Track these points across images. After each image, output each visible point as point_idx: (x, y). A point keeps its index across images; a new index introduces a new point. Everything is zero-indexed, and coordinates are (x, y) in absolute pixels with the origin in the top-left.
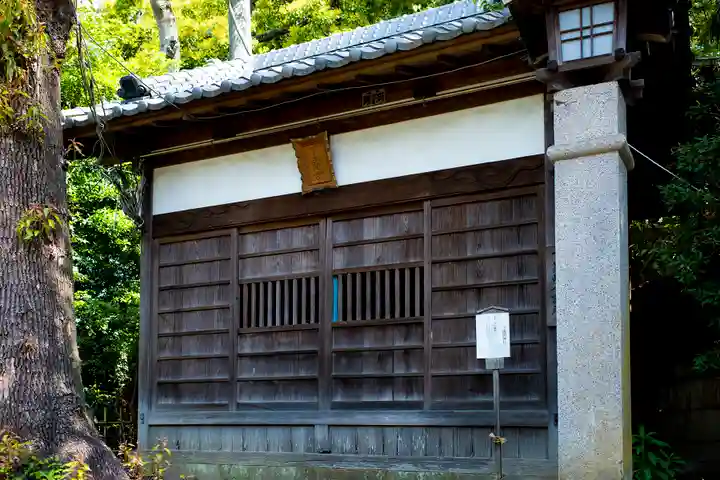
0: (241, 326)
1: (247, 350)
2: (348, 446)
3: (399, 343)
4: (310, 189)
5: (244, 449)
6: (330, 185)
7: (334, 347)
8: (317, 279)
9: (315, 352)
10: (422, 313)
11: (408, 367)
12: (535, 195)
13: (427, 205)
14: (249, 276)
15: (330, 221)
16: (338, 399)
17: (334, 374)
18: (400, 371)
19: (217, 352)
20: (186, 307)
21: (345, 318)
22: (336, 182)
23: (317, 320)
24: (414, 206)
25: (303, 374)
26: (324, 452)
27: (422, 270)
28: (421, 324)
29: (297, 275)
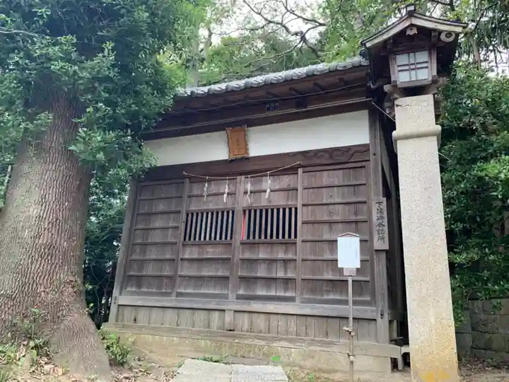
0: (185, 240)
1: (187, 256)
2: (246, 326)
3: (281, 255)
4: (234, 157)
5: (178, 325)
6: (246, 156)
7: (241, 257)
8: (233, 212)
9: (229, 259)
10: (296, 237)
11: (286, 272)
12: (364, 167)
13: (300, 170)
14: (193, 208)
15: (243, 177)
16: (241, 292)
17: (239, 274)
18: (281, 274)
19: (168, 256)
20: (151, 226)
21: (248, 238)
22: (248, 154)
23: (231, 238)
24: (293, 170)
25: (220, 274)
26: (230, 330)
27: (296, 209)
28: (295, 243)
29: (222, 209)
